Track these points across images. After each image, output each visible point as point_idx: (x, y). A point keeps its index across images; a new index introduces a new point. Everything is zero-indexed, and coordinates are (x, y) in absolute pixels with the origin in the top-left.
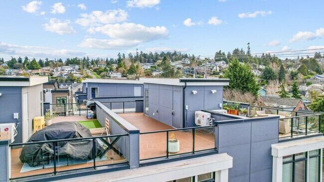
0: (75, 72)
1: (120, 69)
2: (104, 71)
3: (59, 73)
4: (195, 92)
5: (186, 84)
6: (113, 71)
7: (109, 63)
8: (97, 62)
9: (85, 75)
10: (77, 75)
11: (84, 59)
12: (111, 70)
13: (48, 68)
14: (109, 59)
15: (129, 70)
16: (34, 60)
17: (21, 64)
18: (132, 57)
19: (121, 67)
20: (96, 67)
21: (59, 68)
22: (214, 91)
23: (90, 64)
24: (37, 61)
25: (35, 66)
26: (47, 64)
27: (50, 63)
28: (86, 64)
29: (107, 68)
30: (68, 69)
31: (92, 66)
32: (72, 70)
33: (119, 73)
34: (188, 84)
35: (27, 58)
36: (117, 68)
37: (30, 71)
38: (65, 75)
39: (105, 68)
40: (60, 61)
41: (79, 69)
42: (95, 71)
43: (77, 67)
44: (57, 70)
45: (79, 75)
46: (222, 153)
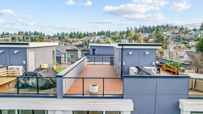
0: (101, 39)
1: (128, 37)
2: (118, 38)
3: (93, 40)
4: (130, 53)
5: (123, 47)
6: (123, 38)
7: (121, 34)
8: (115, 33)
9: (107, 41)
10: (102, 41)
11: (108, 31)
12: (122, 38)
13: (88, 37)
14: (122, 31)
15: (133, 38)
16: (81, 33)
17: (75, 35)
18: (136, 29)
19: (128, 36)
20: (114, 36)
21: (93, 37)
22: (147, 53)
23: (111, 34)
24: (83, 33)
25: (81, 36)
26: (88, 35)
27: (89, 34)
28: (108, 34)
29: (120, 37)
30: (97, 38)
31: (112, 36)
32: (100, 38)
33: (127, 40)
34: (124, 47)
35: (78, 32)
36: (126, 37)
37: (79, 39)
38: (95, 41)
39: (119, 37)
40: (95, 33)
41: (104, 38)
42: (113, 38)
43: (103, 36)
44: (92, 38)
45: (103, 41)
46: (126, 98)
